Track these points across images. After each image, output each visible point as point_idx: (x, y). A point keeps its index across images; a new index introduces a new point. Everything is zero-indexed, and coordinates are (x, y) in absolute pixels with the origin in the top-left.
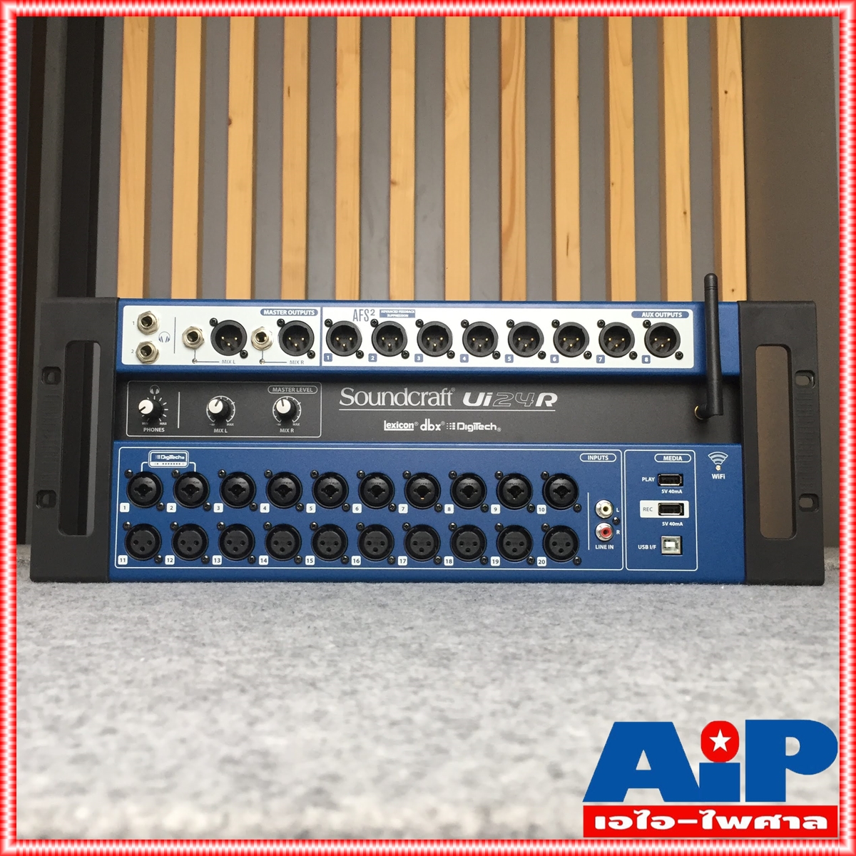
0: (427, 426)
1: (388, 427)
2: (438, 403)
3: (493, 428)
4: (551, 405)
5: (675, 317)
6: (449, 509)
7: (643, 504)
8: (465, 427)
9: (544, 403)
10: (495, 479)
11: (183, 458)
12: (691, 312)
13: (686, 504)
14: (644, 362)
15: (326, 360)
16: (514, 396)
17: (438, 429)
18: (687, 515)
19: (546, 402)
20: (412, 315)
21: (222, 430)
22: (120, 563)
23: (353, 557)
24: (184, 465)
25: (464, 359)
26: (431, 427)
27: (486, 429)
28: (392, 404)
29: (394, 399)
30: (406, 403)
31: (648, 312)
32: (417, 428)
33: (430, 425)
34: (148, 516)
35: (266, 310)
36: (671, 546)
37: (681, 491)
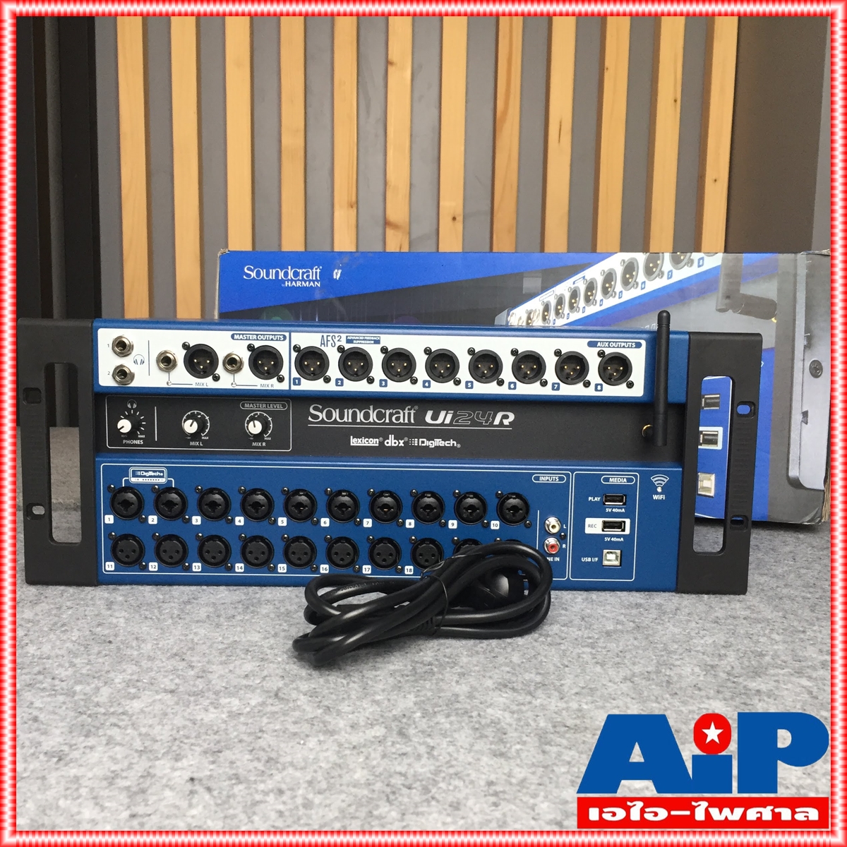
0: (391, 442)
1: (354, 442)
2: (401, 420)
3: (453, 444)
4: (508, 424)
5: (628, 347)
6: (410, 524)
7: (588, 521)
8: (427, 443)
9: (501, 422)
10: (453, 498)
11: (162, 474)
12: (643, 343)
13: (628, 521)
14: (596, 390)
15: (295, 384)
16: (474, 415)
17: (402, 444)
18: (627, 532)
19: (504, 420)
20: (377, 342)
21: (197, 443)
22: (107, 569)
23: (322, 566)
24: (163, 481)
25: (427, 384)
26: (395, 443)
27: (447, 445)
28: (358, 421)
29: (360, 416)
30: (371, 420)
31: (603, 342)
32: (381, 444)
33: (393, 441)
34: (131, 527)
35: (237, 334)
36: (611, 559)
37: (623, 510)
